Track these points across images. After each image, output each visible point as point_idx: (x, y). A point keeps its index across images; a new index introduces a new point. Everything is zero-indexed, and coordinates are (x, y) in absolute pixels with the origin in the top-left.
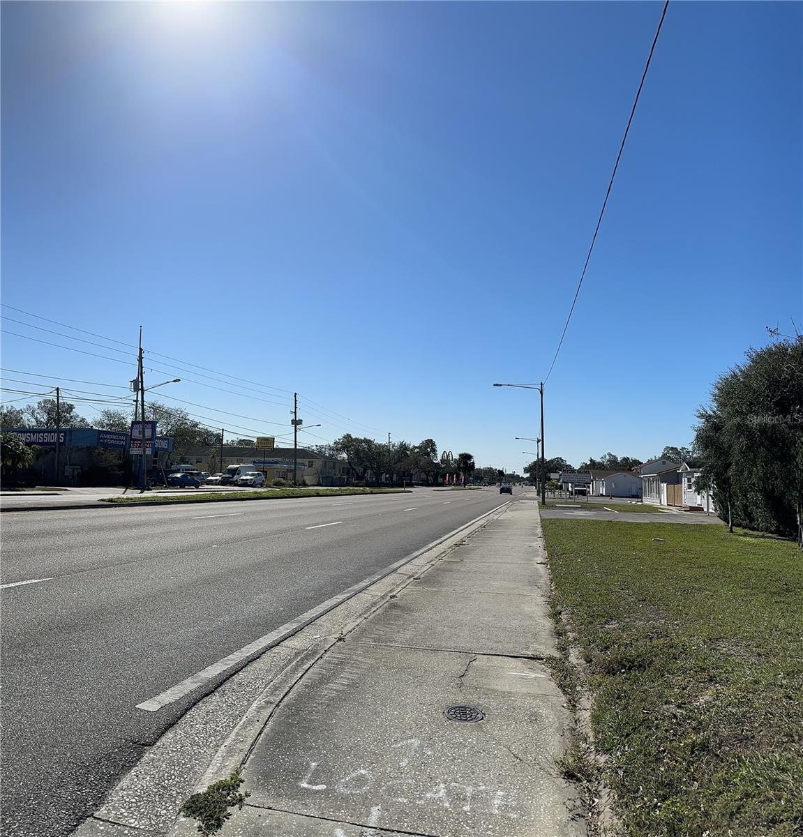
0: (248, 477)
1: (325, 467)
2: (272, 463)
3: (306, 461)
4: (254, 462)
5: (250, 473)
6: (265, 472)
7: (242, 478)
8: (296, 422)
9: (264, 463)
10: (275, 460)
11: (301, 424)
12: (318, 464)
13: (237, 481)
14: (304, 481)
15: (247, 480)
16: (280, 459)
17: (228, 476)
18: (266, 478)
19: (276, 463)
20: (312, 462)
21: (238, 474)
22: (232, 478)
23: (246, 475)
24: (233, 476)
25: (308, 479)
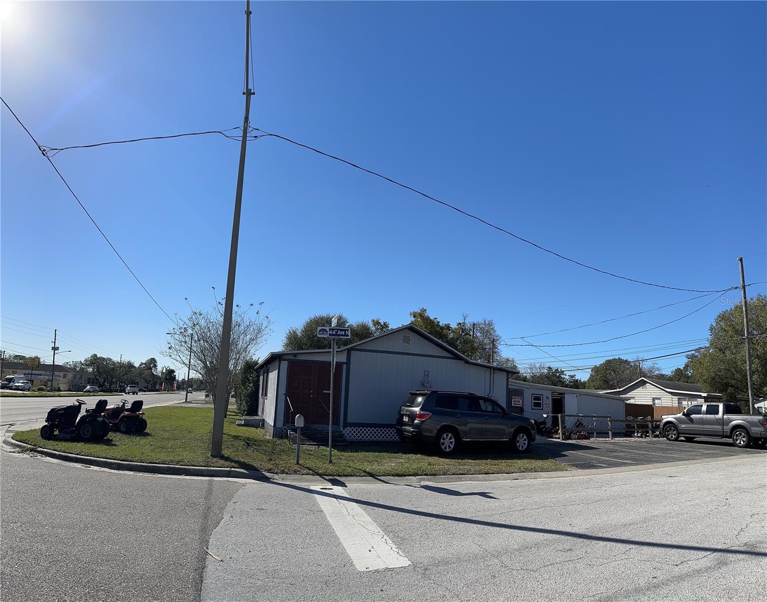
0: (20, 384)
1: (75, 378)
2: (37, 375)
3: (62, 374)
4: (25, 374)
5: (21, 381)
6: (32, 381)
7: (15, 385)
8: (55, 349)
9: (32, 374)
10: (40, 372)
11: (58, 350)
12: (70, 376)
13: (12, 386)
14: (59, 388)
15: (19, 386)
16: (43, 372)
17: (6, 383)
18: (32, 385)
19: (40, 375)
20: (66, 374)
21: (13, 382)
22: (9, 384)
23: (19, 383)
24: (10, 383)
25: (62, 387)
